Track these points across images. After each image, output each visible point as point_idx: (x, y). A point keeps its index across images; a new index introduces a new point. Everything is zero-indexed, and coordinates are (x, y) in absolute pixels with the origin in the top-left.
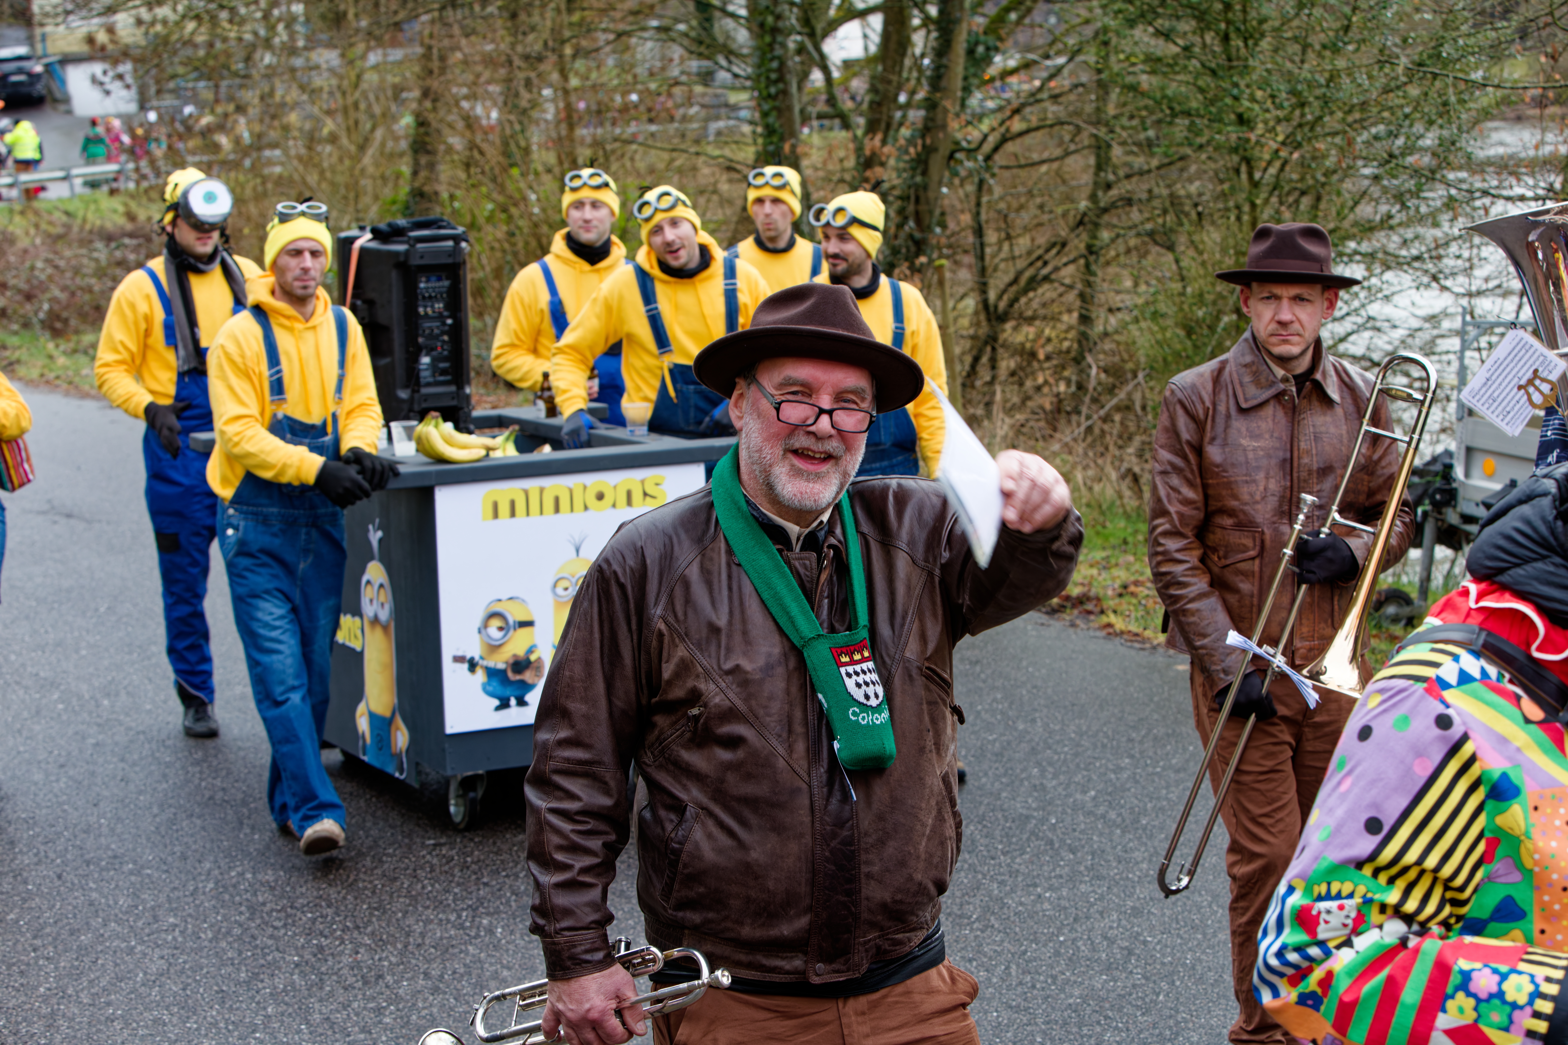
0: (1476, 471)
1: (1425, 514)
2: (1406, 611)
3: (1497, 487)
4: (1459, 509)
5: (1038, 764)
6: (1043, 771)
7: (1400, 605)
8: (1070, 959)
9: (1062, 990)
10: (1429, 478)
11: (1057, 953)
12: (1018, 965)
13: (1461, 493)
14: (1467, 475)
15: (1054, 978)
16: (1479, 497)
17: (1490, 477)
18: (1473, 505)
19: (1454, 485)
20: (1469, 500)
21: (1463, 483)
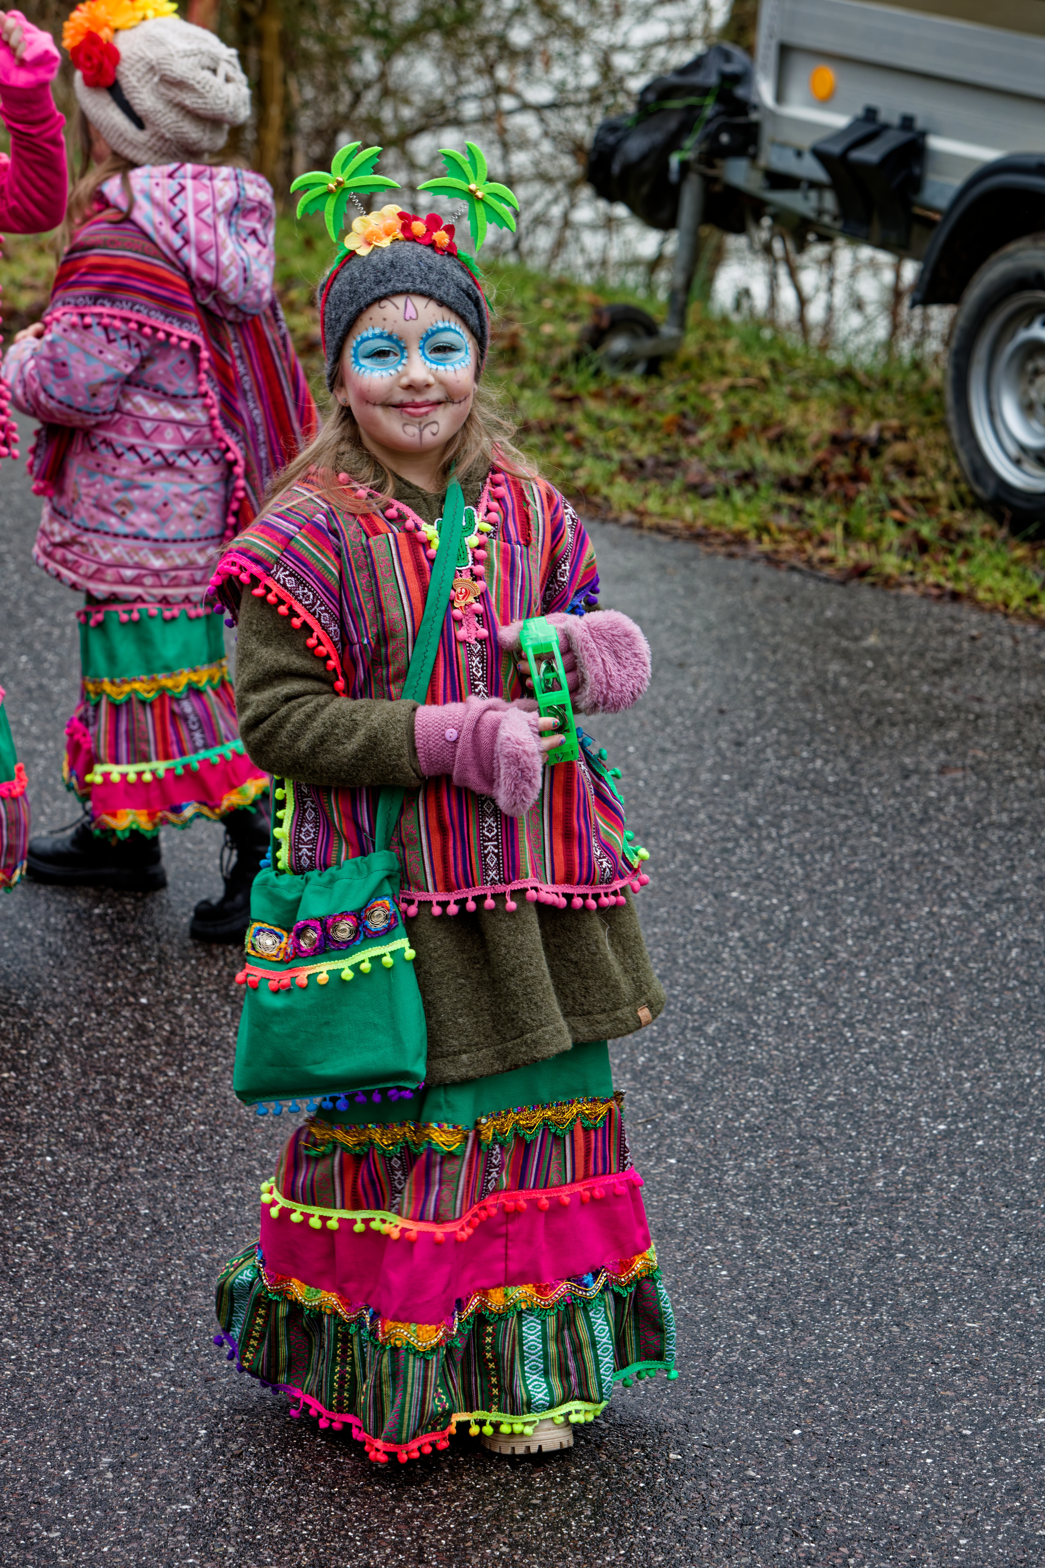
0: (796, 91)
1: (685, 166)
2: (647, 346)
3: (840, 121)
4: (762, 162)
5: (26, 646)
6: (38, 660)
7: (634, 335)
8: (168, 1042)
9: (167, 1106)
10: (693, 100)
11: (141, 1031)
12: (70, 1053)
13: (768, 132)
14: (780, 97)
15: (146, 1081)
16: (806, 141)
17: (825, 102)
18: (790, 154)
19: (754, 116)
20: (783, 145)
21: (773, 114)
